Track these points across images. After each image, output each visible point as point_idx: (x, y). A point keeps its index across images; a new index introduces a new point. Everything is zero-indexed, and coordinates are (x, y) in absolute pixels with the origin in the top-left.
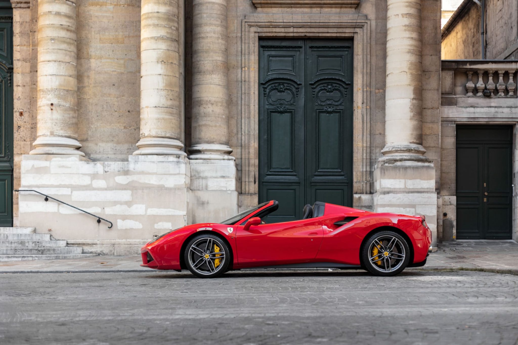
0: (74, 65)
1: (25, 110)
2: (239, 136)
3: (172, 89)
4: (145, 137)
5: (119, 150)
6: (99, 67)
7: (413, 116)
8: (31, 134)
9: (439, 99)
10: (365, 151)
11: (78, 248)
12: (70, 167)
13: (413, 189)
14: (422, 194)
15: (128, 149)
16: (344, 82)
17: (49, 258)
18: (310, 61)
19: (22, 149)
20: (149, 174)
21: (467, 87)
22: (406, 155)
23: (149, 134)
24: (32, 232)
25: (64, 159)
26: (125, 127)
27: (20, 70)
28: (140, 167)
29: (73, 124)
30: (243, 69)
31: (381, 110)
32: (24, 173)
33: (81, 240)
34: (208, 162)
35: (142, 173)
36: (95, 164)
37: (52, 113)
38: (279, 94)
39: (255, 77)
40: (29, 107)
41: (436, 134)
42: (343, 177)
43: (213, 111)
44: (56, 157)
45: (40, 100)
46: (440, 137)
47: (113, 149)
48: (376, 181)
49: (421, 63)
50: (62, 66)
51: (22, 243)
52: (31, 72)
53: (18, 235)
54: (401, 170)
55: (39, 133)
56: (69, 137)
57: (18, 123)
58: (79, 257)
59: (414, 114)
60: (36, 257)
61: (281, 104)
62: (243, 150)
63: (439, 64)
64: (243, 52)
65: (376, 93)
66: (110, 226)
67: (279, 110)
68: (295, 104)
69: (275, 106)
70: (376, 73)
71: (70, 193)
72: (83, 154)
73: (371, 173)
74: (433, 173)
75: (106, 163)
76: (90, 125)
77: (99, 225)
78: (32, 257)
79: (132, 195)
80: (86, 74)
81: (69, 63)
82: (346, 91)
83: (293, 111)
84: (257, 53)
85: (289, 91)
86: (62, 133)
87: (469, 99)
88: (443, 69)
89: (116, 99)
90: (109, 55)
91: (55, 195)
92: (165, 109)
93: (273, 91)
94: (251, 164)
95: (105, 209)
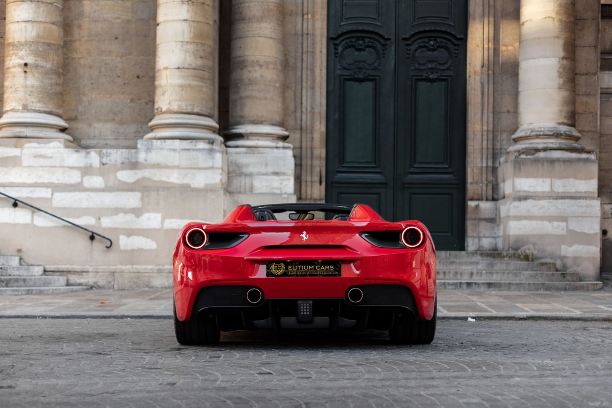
0: (59, 7)
2: (298, 115)
3: (204, 42)
4: (162, 113)
5: (123, 133)
6: (95, 12)
7: (563, 84)
9: (597, 60)
10: (485, 137)
11: (60, 277)
12: (51, 157)
13: (562, 192)
14: (578, 201)
15: (136, 132)
16: (454, 36)
17: (16, 293)
18: (403, 6)
20: (167, 167)
22: (552, 142)
23: (169, 109)
25: (42, 145)
26: (132, 100)
28: (154, 157)
29: (56, 94)
30: (305, 17)
31: (510, 77)
33: (65, 265)
34: (253, 151)
35: (158, 166)
36: (88, 153)
37: (26, 77)
38: (357, 53)
39: (322, 28)
41: (592, 113)
42: (451, 176)
43: (261, 76)
44: (30, 142)
45: (9, 58)
46: (599, 117)
47: (114, 132)
48: (504, 181)
49: (574, 5)
50: (42, 9)
54: (545, 164)
55: (6, 107)
56: (50, 113)
58: (62, 291)
59: (564, 81)
61: (360, 68)
62: (304, 135)
63: (597, 8)
65: (502, 51)
66: (109, 244)
67: (357, 76)
68: (380, 68)
69: (351, 72)
70: (502, 22)
71: (49, 196)
72: (70, 138)
73: (494, 170)
74: (594, 169)
75: (104, 151)
76: (81, 96)
77: (92, 244)
79: (142, 199)
80: (76, 22)
81: (52, 4)
82: (456, 50)
83: (378, 78)
85: (372, 50)
86: (39, 106)
88: (603, 17)
89: (119, 58)
91: (27, 198)
92: (192, 71)
93: (349, 50)
94: (315, 156)
95: (102, 219)
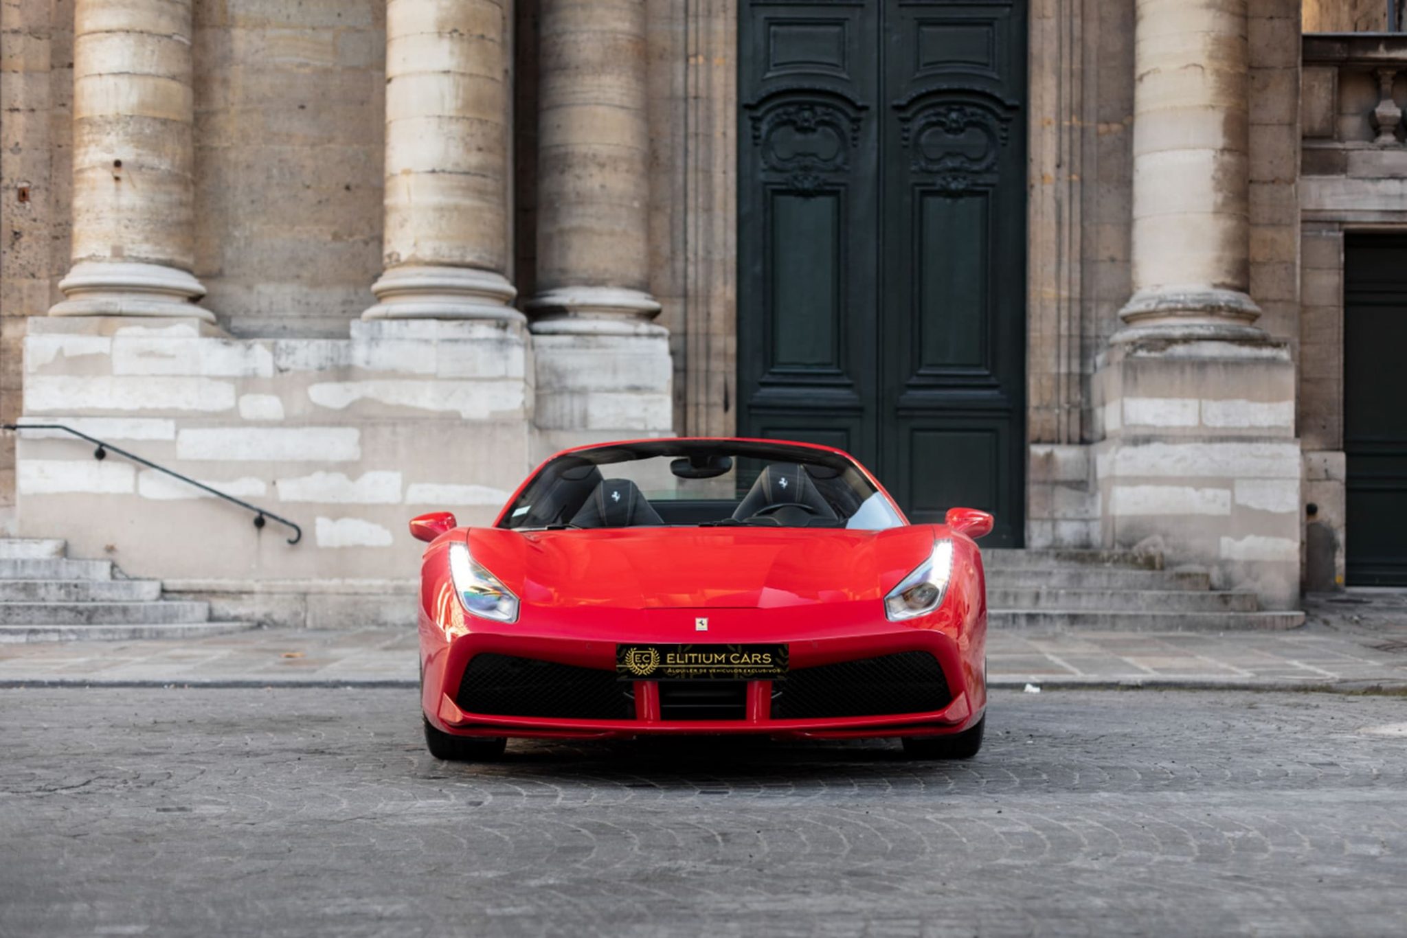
0: (183, 44)
1: (35, 183)
2: (679, 265)
3: (484, 117)
4: (400, 264)
5: (317, 304)
6: (257, 51)
7: (1224, 205)
8: (53, 257)
9: (1295, 152)
10: (1064, 313)
11: (196, 604)
12: (173, 357)
13: (1224, 428)
14: (1255, 445)
15: (344, 303)
16: (999, 102)
17: (110, 636)
18: (895, 38)
19: (26, 301)
20: (413, 376)
21: (1378, 116)
22: (1202, 325)
23: (414, 255)
24: (56, 553)
25: (155, 331)
26: (336, 237)
27: (20, 62)
28: (385, 355)
29: (179, 224)
30: (692, 61)
31: (1116, 188)
32: (33, 374)
33: (205, 578)
34: (588, 342)
35: (393, 374)
36: (249, 347)
37: (118, 189)
38: (799, 137)
39: (726, 85)
40: (46, 173)
41: (1285, 262)
42: (995, 392)
43: (603, 187)
44: (129, 325)
45: (82, 150)
46: (1298, 270)
47: (299, 302)
48: (1103, 404)
49: (1246, 39)
50: (150, 48)
51: (28, 588)
52: (53, 67)
53: (15, 562)
54: (1188, 369)
55: (79, 252)
56: (169, 264)
57: (15, 224)
58: (202, 631)
59: (1226, 197)
60: (72, 631)
61: (805, 169)
62: (691, 308)
63: (1294, 45)
64: (692, 9)
65: (1098, 134)
66: (294, 535)
67: (799, 185)
68: (847, 168)
69: (786, 175)
70: (1098, 72)
71: (170, 436)
72: (210, 316)
73: (1084, 380)
74: (1289, 379)
75: (282, 343)
76: (230, 228)
77: (259, 534)
78: (59, 631)
79: (361, 442)
80: (218, 74)
81: (169, 37)
82: (1005, 130)
83: (842, 189)
84: (732, 13)
85: (829, 130)
86: (145, 250)
87: (1385, 153)
88: (1307, 62)
89: (307, 148)
90: (288, 17)
91: (125, 440)
92: (461, 177)
93: (782, 130)
94: (713, 351)
95: (279, 484)
